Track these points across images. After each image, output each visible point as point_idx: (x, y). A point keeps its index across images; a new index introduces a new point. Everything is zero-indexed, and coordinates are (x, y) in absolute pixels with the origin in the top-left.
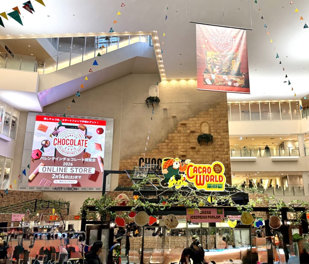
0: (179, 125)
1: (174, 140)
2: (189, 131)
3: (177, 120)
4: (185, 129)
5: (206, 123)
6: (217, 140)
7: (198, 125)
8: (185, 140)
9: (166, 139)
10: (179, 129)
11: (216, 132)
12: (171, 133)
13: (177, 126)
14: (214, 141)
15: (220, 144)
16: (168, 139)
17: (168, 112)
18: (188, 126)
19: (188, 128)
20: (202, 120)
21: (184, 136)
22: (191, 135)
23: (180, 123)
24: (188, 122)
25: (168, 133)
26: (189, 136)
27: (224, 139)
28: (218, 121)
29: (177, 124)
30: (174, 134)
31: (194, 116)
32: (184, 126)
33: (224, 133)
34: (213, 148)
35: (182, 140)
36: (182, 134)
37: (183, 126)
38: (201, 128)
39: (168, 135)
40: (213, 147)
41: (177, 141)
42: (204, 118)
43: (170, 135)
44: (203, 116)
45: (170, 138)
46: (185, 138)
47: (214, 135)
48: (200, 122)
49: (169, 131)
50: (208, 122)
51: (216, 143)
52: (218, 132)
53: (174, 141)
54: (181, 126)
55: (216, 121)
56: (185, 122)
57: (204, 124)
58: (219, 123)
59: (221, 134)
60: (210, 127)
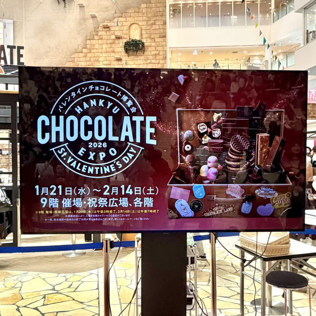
0: (100, 29)
1: (94, 49)
2: (113, 37)
3: (97, 22)
4: (108, 33)
5: (137, 25)
6: (150, 49)
7: (125, 28)
8: (108, 50)
9: (84, 48)
10: (100, 33)
11: (150, 38)
12: (90, 39)
13: (97, 30)
14: (146, 50)
15: (154, 54)
16: (86, 48)
17: (86, 9)
18: (111, 29)
19: (112, 32)
20: (131, 20)
21: (107, 44)
22: (117, 41)
23: (101, 25)
24: (113, 24)
25: (86, 40)
26: (114, 43)
27: (159, 46)
28: (153, 21)
29: (98, 27)
30: (94, 41)
31: (120, 15)
32: (108, 29)
33: (160, 39)
34: (145, 60)
35: (104, 50)
36: (105, 41)
37: (106, 29)
38: (129, 32)
39: (86, 42)
40: (144, 58)
41: (97, 51)
42: (134, 17)
43: (88, 42)
44: (132, 15)
45: (88, 46)
46: (109, 46)
47: (147, 42)
48: (129, 25)
49: (87, 36)
50: (140, 23)
51: (149, 53)
52: (152, 37)
53: (94, 51)
54: (104, 29)
55: (150, 23)
56: (109, 24)
57: (133, 27)
58: (154, 24)
59: (157, 40)
60: (142, 30)
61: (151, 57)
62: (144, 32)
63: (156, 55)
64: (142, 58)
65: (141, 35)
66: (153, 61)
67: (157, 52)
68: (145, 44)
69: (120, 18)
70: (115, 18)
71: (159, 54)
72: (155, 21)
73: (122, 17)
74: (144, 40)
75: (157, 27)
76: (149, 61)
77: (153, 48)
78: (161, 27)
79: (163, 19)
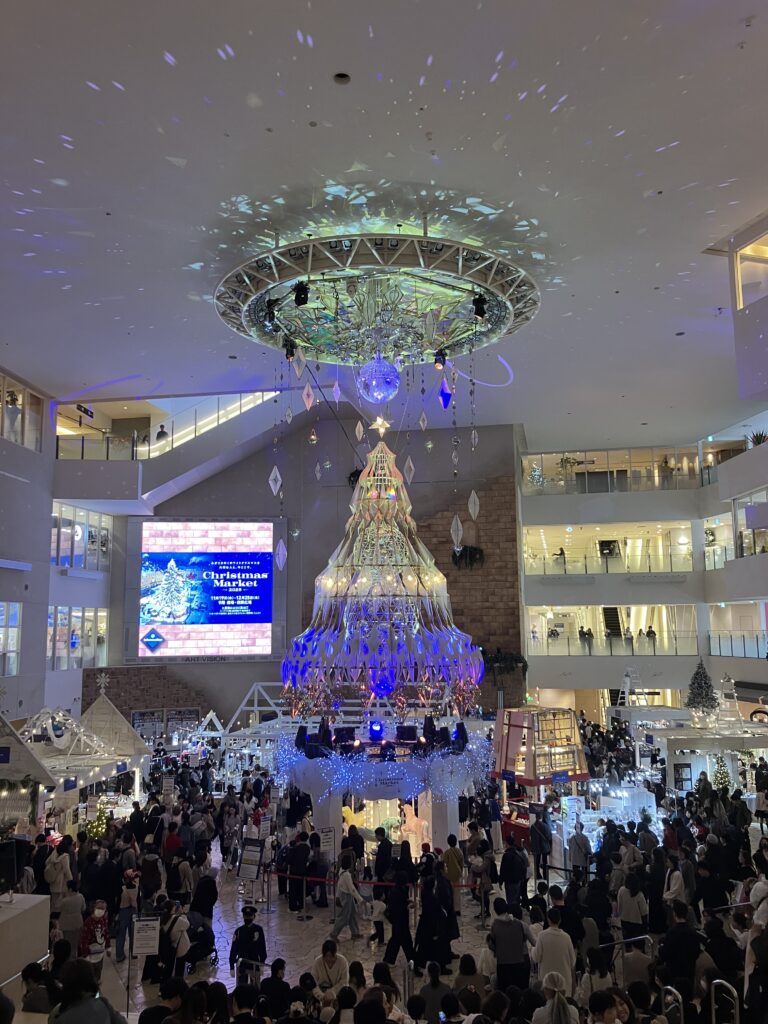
5: (471, 523)
6: (492, 559)
11: (491, 542)
14: (486, 560)
15: (499, 566)
27: (506, 555)
28: (496, 517)
34: (484, 575)
40: (483, 572)
47: (487, 548)
51: (491, 565)
52: (495, 540)
55: (491, 519)
58: (498, 521)
59: (502, 545)
60: (478, 530)
61: (493, 570)
62: (482, 533)
63: (500, 568)
64: (480, 572)
65: (478, 537)
66: (497, 577)
67: (503, 564)
68: (485, 552)
69: (446, 513)
70: (437, 512)
71: (506, 567)
72: (499, 516)
73: (448, 511)
74: (483, 546)
75: (502, 525)
76: (491, 577)
77: (498, 559)
78: (508, 525)
79: (512, 513)
